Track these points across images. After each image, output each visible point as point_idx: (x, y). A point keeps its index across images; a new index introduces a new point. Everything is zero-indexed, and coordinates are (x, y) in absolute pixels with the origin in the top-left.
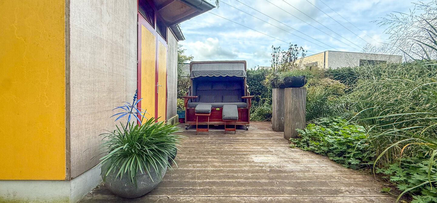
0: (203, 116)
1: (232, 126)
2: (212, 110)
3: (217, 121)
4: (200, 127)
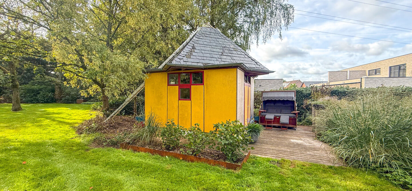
0: (269, 121)
1: (286, 127)
2: (274, 118)
3: (277, 124)
4: (268, 126)
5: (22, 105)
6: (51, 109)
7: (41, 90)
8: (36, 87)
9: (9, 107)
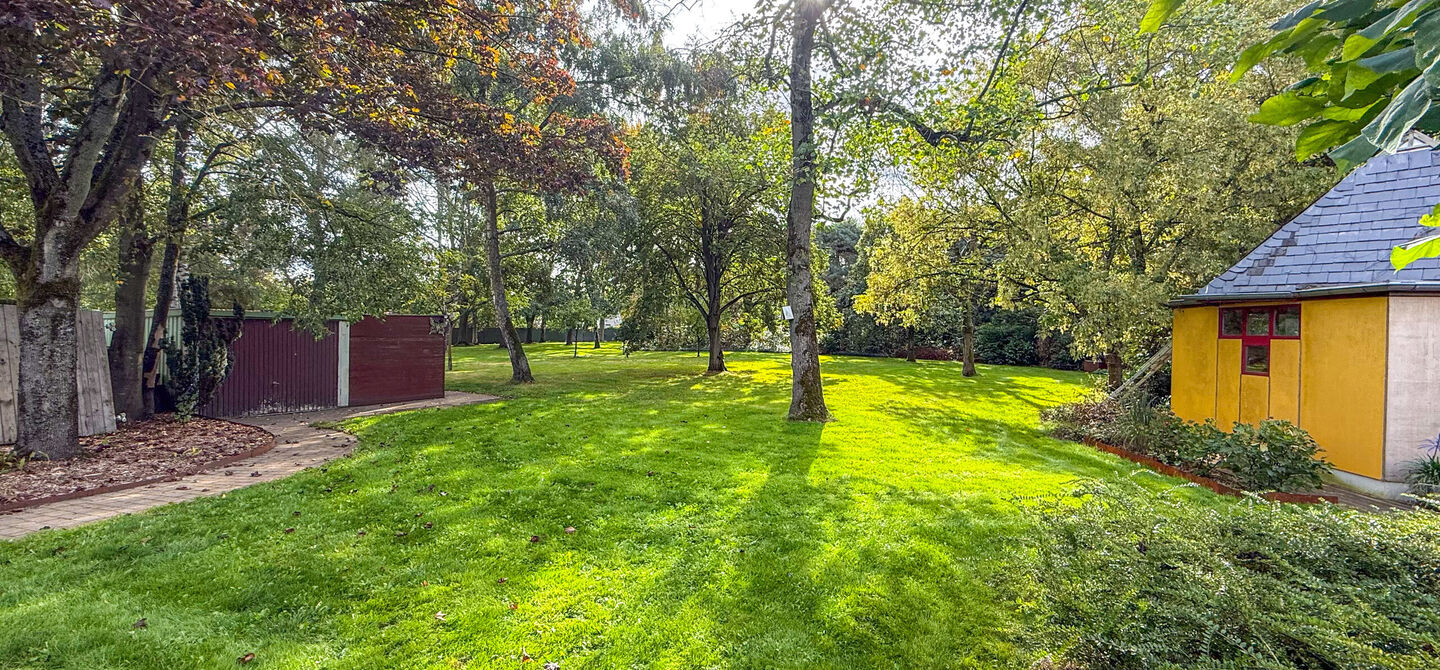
5: (978, 367)
6: (1023, 379)
7: (1010, 334)
8: (1003, 329)
9: (958, 367)
